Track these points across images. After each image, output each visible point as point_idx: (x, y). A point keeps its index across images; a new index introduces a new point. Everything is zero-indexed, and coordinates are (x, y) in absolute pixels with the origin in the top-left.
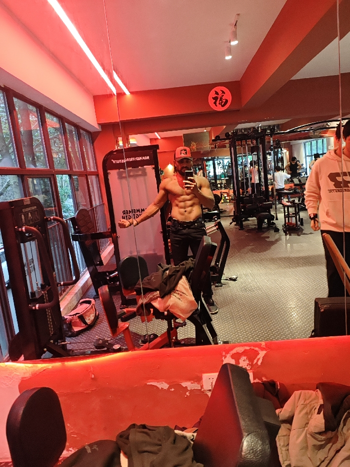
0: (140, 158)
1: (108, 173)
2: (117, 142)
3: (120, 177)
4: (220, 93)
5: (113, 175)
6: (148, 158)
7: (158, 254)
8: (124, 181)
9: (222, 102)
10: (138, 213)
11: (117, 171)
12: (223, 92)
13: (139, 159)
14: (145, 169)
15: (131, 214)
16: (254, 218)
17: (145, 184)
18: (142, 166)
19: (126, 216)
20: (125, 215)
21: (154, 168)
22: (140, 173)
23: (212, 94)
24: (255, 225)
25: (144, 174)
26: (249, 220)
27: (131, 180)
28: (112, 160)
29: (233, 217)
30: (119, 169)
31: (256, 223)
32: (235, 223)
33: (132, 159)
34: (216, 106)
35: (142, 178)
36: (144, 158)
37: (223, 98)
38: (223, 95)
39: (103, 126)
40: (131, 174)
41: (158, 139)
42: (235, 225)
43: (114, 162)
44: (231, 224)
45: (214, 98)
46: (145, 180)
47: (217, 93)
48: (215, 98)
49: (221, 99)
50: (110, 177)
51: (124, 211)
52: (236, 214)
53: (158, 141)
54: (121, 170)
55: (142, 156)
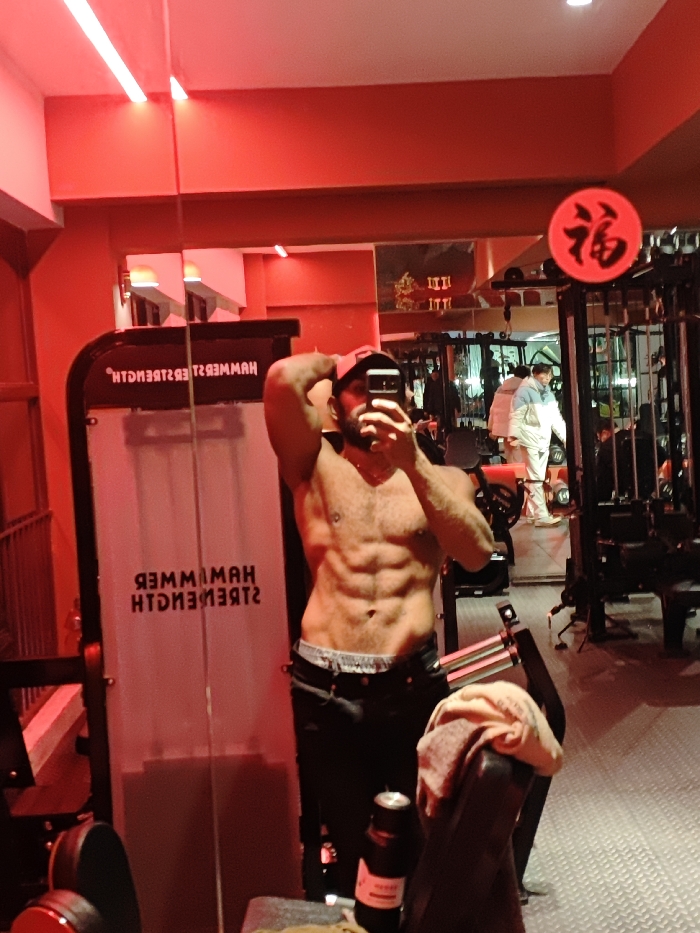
0: (224, 369)
1: (88, 422)
2: (122, 272)
3: (135, 438)
4: (597, 213)
5: (107, 428)
6: (250, 368)
7: (271, 760)
8: (150, 455)
9: (603, 249)
11: (127, 411)
12: (610, 212)
13: (214, 370)
14: (238, 412)
15: (169, 590)
16: (652, 595)
17: (236, 471)
18: (228, 399)
19: (150, 597)
20: (142, 592)
22: (218, 424)
23: (564, 216)
24: (653, 622)
26: (626, 600)
28: (109, 371)
29: (563, 588)
30: (134, 408)
31: (658, 614)
32: (573, 609)
34: (579, 261)
35: (222, 447)
36: (235, 368)
37: (610, 232)
38: (607, 225)
39: (70, 209)
41: (276, 256)
42: (574, 618)
43: (116, 378)
44: (555, 611)
45: (570, 233)
46: (234, 456)
47: (583, 213)
48: (578, 234)
49: (600, 237)
50: (93, 435)
51: (143, 575)
52: (577, 573)
53: (276, 265)
54: (140, 412)
55: (229, 360)
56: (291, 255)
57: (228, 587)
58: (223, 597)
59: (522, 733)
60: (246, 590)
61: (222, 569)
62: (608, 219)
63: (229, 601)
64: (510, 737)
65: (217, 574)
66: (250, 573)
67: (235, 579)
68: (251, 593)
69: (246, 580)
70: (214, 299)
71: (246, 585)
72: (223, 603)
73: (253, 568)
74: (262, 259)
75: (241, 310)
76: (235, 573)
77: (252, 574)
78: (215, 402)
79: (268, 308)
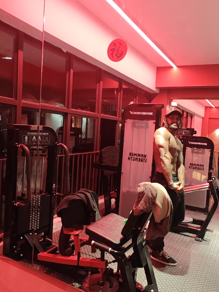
0: (146, 113)
1: (125, 121)
6: (151, 114)
10: (135, 157)
13: (144, 113)
14: (148, 123)
19: (132, 158)
21: (154, 123)
22: (143, 125)
25: (147, 126)
27: (135, 129)
33: (139, 113)
37: (120, 49)
40: (136, 125)
46: (146, 131)
51: (131, 153)
55: (147, 112)
56: (216, 107)
57: (141, 158)
58: (140, 160)
60: (144, 159)
61: (140, 154)
62: (120, 46)
63: (140, 161)
65: (139, 155)
66: (145, 156)
67: (142, 157)
68: (145, 160)
69: (144, 157)
70: (195, 114)
71: (144, 158)
72: (139, 161)
73: (146, 155)
74: (209, 108)
75: (203, 118)
76: (142, 155)
77: (146, 156)
78: (144, 120)
79: (209, 118)
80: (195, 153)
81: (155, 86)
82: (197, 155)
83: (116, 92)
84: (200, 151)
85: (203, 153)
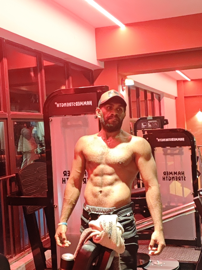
41: (186, 81)
53: (187, 84)
55: (83, 101)
59: (102, 235)
64: (98, 236)
70: (163, 94)
74: (182, 82)
75: (176, 98)
78: (80, 115)
79: (185, 97)
80: (168, 154)
81: (95, 58)
82: (172, 157)
83: (32, 74)
84: (176, 150)
85: (181, 153)
